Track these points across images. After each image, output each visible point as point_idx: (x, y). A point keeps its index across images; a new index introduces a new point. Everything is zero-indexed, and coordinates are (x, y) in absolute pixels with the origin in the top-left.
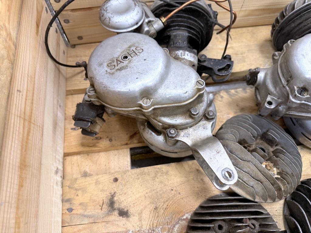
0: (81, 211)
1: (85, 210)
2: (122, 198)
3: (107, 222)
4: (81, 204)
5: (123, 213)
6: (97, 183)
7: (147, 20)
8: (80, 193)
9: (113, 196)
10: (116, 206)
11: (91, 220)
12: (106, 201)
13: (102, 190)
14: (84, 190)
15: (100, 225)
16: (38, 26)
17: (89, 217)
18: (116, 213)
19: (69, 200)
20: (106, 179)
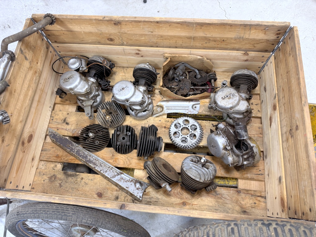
0: (55, 121)
1: (57, 120)
2: (68, 119)
3: (62, 125)
4: (56, 119)
5: (67, 124)
6: (62, 114)
7: (81, 67)
8: (56, 115)
9: (66, 118)
10: (66, 121)
11: (57, 124)
12: (63, 119)
13: (63, 116)
14: (58, 115)
15: (60, 125)
16: (50, 63)
17: (57, 122)
18: (65, 123)
19: (53, 117)
20: (65, 113)
